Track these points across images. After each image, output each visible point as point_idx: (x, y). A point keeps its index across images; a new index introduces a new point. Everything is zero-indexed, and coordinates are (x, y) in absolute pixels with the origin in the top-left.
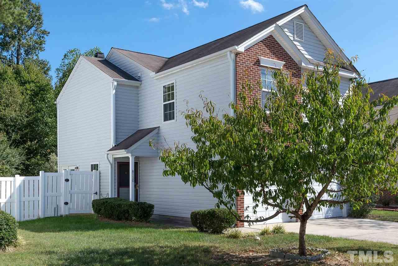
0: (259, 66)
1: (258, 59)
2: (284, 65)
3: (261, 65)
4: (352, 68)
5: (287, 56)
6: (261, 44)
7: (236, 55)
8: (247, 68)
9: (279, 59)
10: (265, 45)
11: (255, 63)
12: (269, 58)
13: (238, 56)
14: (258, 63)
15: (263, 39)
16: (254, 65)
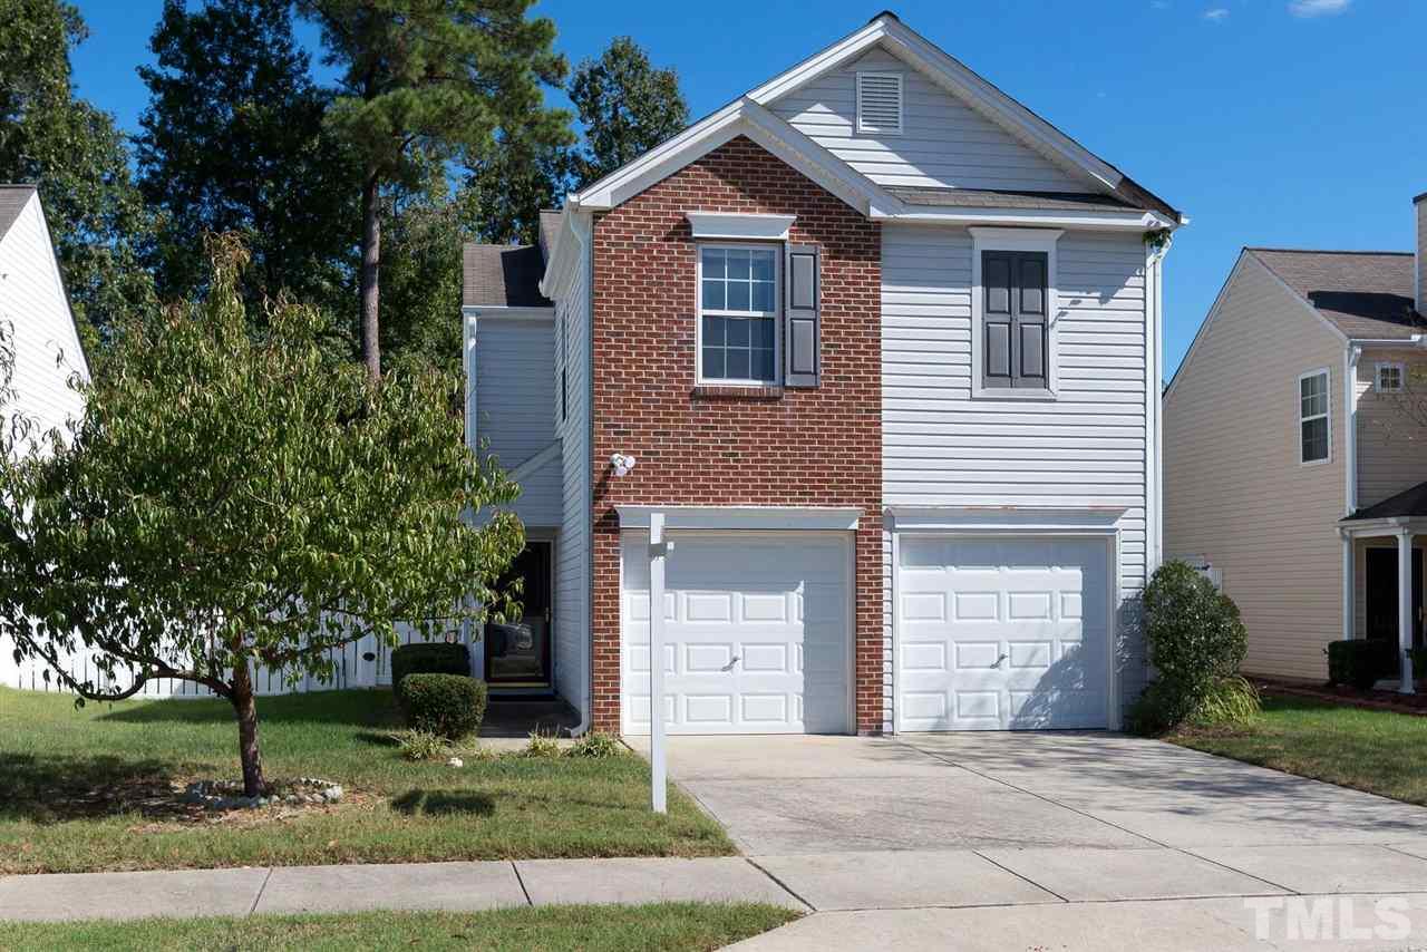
0: (686, 240)
1: (685, 220)
2: (793, 225)
3: (694, 235)
4: (1135, 196)
5: (815, 194)
6: (695, 169)
7: (594, 217)
8: (637, 252)
9: (774, 206)
10: (712, 170)
11: (671, 233)
12: (735, 210)
13: (602, 220)
14: (683, 230)
15: (705, 153)
16: (665, 240)
